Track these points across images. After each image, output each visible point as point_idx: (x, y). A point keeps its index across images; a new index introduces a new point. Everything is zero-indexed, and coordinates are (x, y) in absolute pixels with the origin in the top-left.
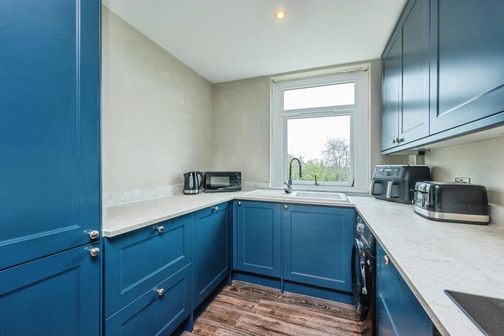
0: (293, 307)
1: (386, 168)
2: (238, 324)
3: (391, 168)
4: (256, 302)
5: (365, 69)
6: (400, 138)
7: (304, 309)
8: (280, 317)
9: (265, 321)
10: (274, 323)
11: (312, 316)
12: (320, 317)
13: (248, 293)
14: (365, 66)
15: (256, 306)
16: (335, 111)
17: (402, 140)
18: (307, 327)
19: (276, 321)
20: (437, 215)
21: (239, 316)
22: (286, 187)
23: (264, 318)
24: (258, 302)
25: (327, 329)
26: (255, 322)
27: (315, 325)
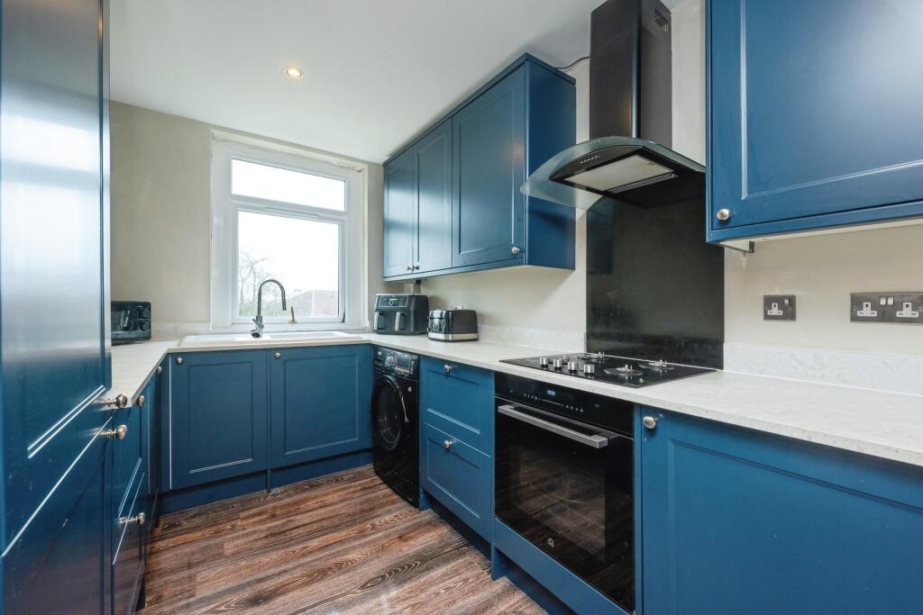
0: (298, 497)
1: (391, 297)
2: (228, 552)
3: (396, 297)
4: (236, 519)
5: (359, 169)
6: (416, 265)
7: (313, 493)
8: (289, 514)
9: (268, 529)
10: (284, 524)
11: (328, 494)
12: (338, 490)
13: (206, 518)
14: (360, 166)
15: (239, 523)
16: (322, 215)
17: (418, 268)
18: (330, 505)
19: (284, 521)
20: (450, 337)
21: (221, 545)
22: (254, 327)
23: (264, 527)
24: (239, 518)
25: (353, 495)
26: (255, 537)
27: (336, 500)
